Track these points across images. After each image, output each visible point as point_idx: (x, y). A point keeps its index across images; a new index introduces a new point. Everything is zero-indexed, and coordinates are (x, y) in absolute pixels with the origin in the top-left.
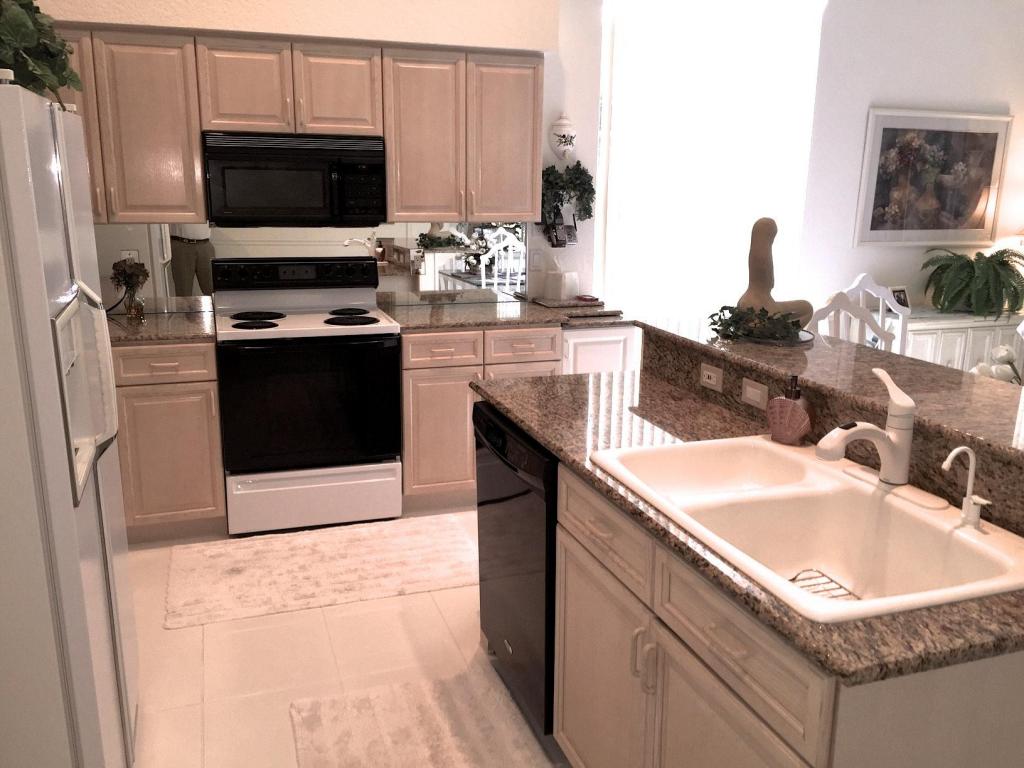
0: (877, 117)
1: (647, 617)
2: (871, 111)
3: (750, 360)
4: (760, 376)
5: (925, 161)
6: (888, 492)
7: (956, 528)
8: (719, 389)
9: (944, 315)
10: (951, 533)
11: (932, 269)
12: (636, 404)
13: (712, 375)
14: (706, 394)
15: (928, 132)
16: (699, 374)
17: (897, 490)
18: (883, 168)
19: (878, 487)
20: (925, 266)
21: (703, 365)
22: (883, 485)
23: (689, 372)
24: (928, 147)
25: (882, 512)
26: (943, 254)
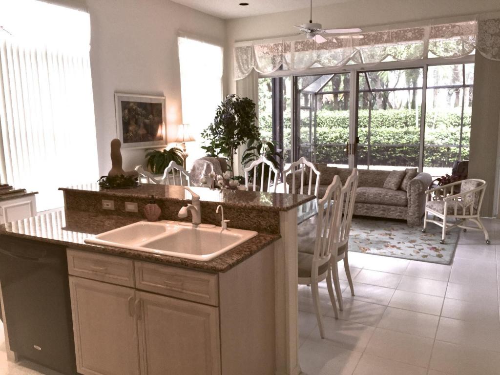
0: (118, 96)
1: (132, 291)
2: (116, 94)
3: (127, 194)
4: (132, 199)
5: (138, 115)
6: (196, 227)
7: (222, 231)
8: (113, 209)
9: (157, 175)
10: (221, 233)
11: (149, 157)
12: (64, 225)
13: (109, 204)
14: (107, 213)
15: (138, 103)
16: (101, 204)
17: (199, 226)
18: (123, 117)
19: (193, 226)
20: (146, 156)
21: (103, 200)
22: (195, 225)
23: (95, 205)
24: (139, 109)
25: (197, 234)
26: (151, 151)
